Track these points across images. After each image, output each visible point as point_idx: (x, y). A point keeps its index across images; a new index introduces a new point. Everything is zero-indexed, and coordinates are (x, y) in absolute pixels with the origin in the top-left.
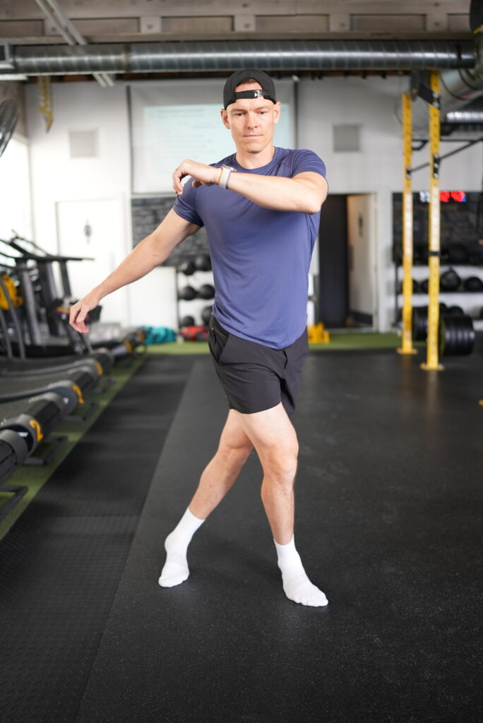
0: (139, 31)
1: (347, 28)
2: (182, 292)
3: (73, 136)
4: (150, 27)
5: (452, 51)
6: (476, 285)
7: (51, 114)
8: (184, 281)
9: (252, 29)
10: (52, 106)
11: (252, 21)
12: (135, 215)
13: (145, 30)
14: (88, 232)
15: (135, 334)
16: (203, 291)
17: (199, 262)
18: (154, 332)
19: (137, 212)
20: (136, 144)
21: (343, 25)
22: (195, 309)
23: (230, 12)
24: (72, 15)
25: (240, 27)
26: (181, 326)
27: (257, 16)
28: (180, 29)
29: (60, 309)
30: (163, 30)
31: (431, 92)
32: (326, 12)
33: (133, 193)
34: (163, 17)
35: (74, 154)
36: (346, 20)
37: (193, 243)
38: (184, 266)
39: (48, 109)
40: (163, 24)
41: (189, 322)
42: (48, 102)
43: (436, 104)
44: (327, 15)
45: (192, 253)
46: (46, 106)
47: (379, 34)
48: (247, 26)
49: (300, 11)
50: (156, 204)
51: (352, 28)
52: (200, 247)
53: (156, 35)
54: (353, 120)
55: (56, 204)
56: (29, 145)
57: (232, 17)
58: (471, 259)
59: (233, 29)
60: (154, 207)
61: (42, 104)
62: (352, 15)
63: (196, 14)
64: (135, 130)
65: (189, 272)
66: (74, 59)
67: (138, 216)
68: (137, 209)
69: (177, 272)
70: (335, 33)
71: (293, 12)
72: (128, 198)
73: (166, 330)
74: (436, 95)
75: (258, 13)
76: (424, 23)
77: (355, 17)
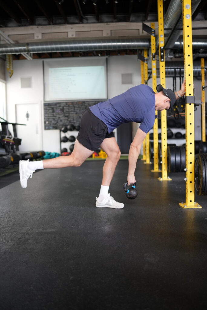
0: (34, 38)
1: (109, 35)
2: (62, 139)
3: (22, 79)
4: (38, 37)
5: (147, 42)
6: (179, 135)
7: (12, 71)
8: (63, 135)
9: (74, 36)
10: (13, 68)
11: (74, 33)
12: (45, 109)
13: (36, 38)
14: (28, 116)
15: (38, 152)
16: (70, 138)
17: (69, 127)
18: (51, 154)
19: (46, 108)
20: (45, 82)
21: (108, 34)
22: (67, 145)
23: (67, 31)
24: (10, 33)
25: (70, 36)
26: (61, 152)
27: (76, 32)
28: (48, 37)
29: (4, 139)
30: (42, 38)
31: (144, 58)
32: (102, 30)
33: (44, 101)
34: (42, 33)
35: (23, 86)
36: (109, 32)
37: (68, 120)
38: (63, 129)
39: (11, 69)
40: (42, 36)
41: (65, 150)
42: (11, 67)
43: (146, 62)
44: (102, 31)
45: (67, 124)
46: (10, 68)
47: (121, 37)
48: (73, 35)
49: (92, 30)
50: (53, 105)
51: (111, 35)
52: (70, 121)
53: (40, 40)
54: (130, 72)
55: (16, 105)
56: (6, 84)
57: (67, 32)
58: (177, 125)
59: (68, 36)
60: (52, 106)
61: (8, 67)
62: (111, 30)
63: (53, 32)
64: (45, 77)
65: (65, 131)
66: (9, 49)
67: (47, 110)
68: (45, 107)
69: (60, 131)
70: (105, 37)
71: (89, 30)
72: (43, 102)
73: (56, 154)
74: (146, 59)
75: (77, 31)
76: (139, 32)
77: (113, 31)
